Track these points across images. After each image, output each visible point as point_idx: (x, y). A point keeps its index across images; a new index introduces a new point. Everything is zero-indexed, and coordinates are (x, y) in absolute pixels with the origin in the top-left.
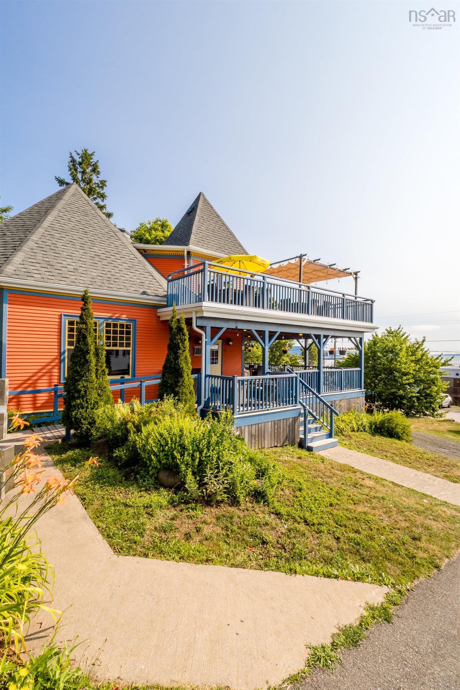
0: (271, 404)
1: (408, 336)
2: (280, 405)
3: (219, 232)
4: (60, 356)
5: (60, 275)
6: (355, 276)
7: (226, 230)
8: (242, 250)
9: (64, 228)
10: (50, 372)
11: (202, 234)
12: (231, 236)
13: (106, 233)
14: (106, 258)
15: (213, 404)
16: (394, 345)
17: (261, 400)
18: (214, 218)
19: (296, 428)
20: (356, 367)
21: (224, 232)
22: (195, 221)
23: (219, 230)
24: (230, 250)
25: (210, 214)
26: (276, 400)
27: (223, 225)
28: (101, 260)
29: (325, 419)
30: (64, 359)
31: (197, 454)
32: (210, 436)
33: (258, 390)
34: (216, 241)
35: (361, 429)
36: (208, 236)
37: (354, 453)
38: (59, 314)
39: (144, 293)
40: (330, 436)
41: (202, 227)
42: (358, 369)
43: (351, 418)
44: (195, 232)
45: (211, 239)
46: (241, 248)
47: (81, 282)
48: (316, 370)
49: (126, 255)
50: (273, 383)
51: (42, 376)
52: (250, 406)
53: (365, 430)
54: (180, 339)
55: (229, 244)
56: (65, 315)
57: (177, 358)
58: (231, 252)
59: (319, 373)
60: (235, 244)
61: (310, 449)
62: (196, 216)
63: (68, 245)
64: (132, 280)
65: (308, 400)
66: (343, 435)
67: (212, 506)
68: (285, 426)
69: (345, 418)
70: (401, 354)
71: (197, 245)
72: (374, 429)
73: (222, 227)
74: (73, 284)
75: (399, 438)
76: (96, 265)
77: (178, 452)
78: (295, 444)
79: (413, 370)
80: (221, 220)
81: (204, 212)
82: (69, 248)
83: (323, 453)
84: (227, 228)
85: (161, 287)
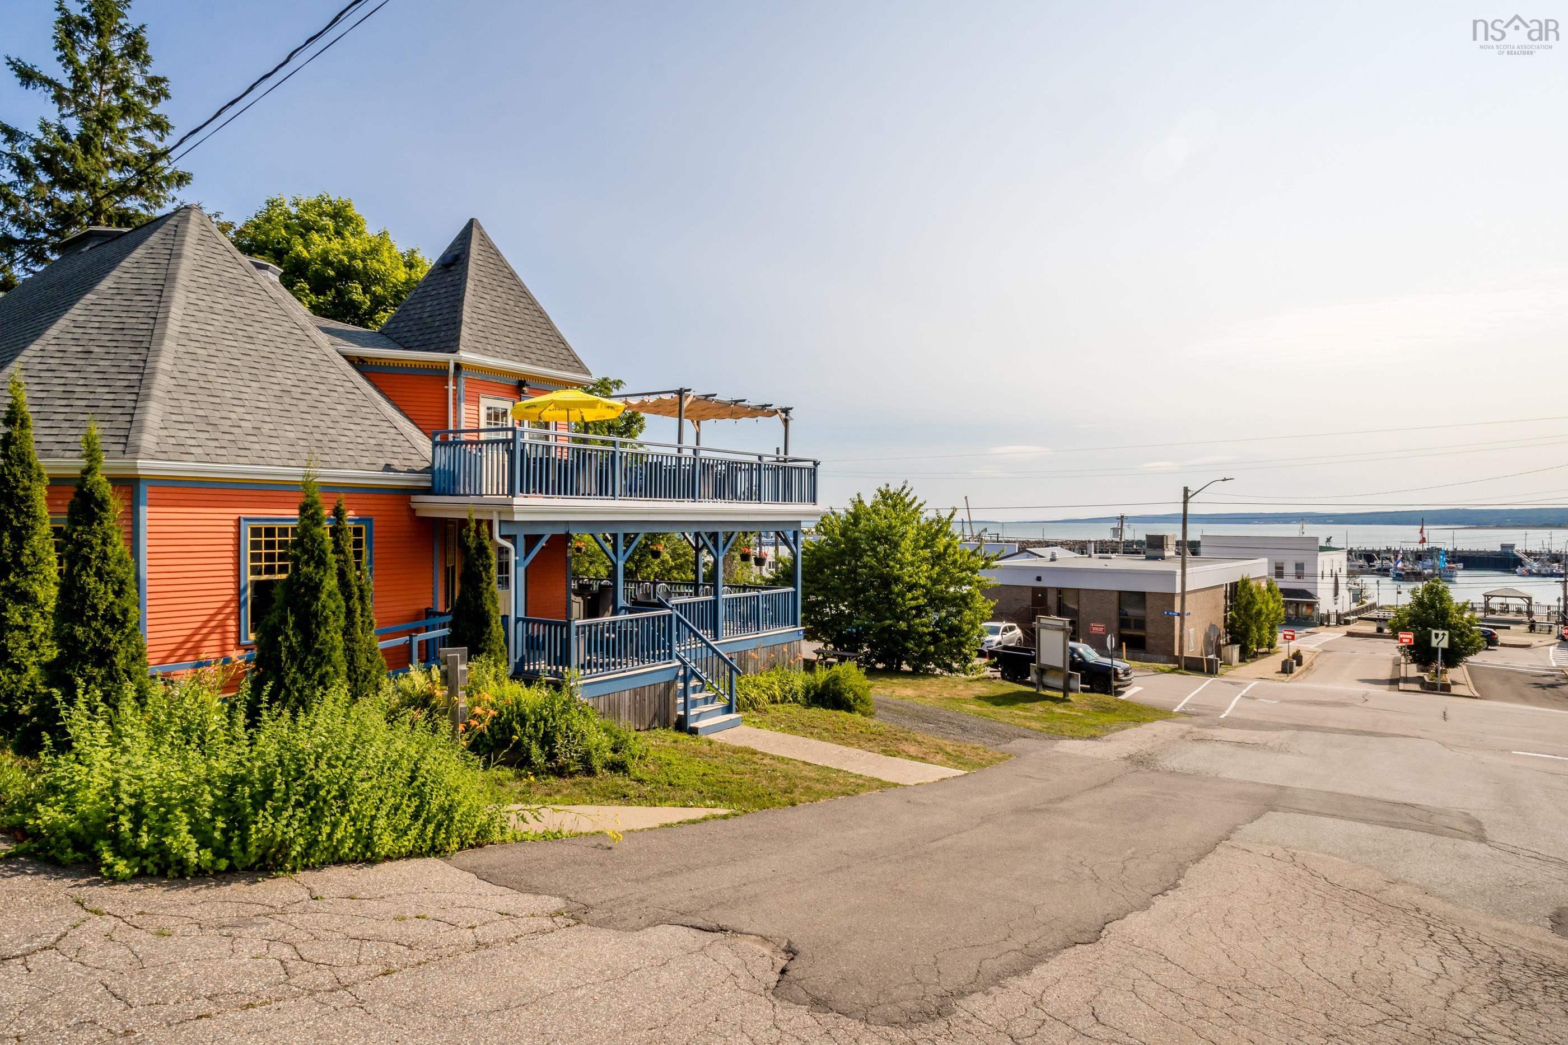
0: (630, 662)
1: (921, 505)
2: (643, 663)
3: (516, 315)
4: (239, 595)
5: (232, 445)
6: (783, 415)
7: (531, 307)
8: (565, 352)
9: (209, 334)
10: (222, 625)
11: (483, 323)
12: (541, 320)
13: (287, 335)
14: (303, 397)
15: (532, 667)
16: (890, 527)
17: (614, 656)
18: (505, 280)
19: (671, 698)
20: (785, 585)
21: (526, 311)
22: (467, 294)
23: (517, 309)
24: (541, 352)
25: (497, 272)
26: (637, 656)
27: (524, 295)
28: (295, 402)
29: (721, 684)
30: (246, 600)
31: (541, 725)
32: (553, 704)
33: (608, 639)
34: (511, 335)
35: (788, 697)
36: (496, 326)
37: (765, 733)
38: (236, 517)
39: (388, 468)
40: (728, 710)
41: (481, 306)
42: (791, 589)
43: (771, 679)
44: (469, 320)
45: (501, 332)
46: (562, 346)
47: (274, 455)
48: (711, 598)
49: (338, 383)
50: (632, 627)
51: (210, 633)
52: (589, 667)
53: (795, 700)
54: (482, 565)
55: (538, 340)
56: (245, 520)
57: (479, 595)
58: (543, 358)
59: (716, 602)
60: (551, 338)
61: (694, 731)
62: (469, 280)
63: (227, 374)
64: (360, 440)
65: (693, 651)
66: (754, 709)
67: (565, 777)
68: (652, 695)
69: (761, 680)
70: (903, 544)
71: (475, 350)
72: (813, 697)
73: (522, 300)
74: (260, 461)
75: (850, 709)
76: (289, 415)
77: (517, 723)
78: (669, 726)
79: (928, 578)
80: (520, 285)
81: (483, 269)
82: (232, 381)
83: (712, 737)
84: (533, 302)
85: (415, 452)
